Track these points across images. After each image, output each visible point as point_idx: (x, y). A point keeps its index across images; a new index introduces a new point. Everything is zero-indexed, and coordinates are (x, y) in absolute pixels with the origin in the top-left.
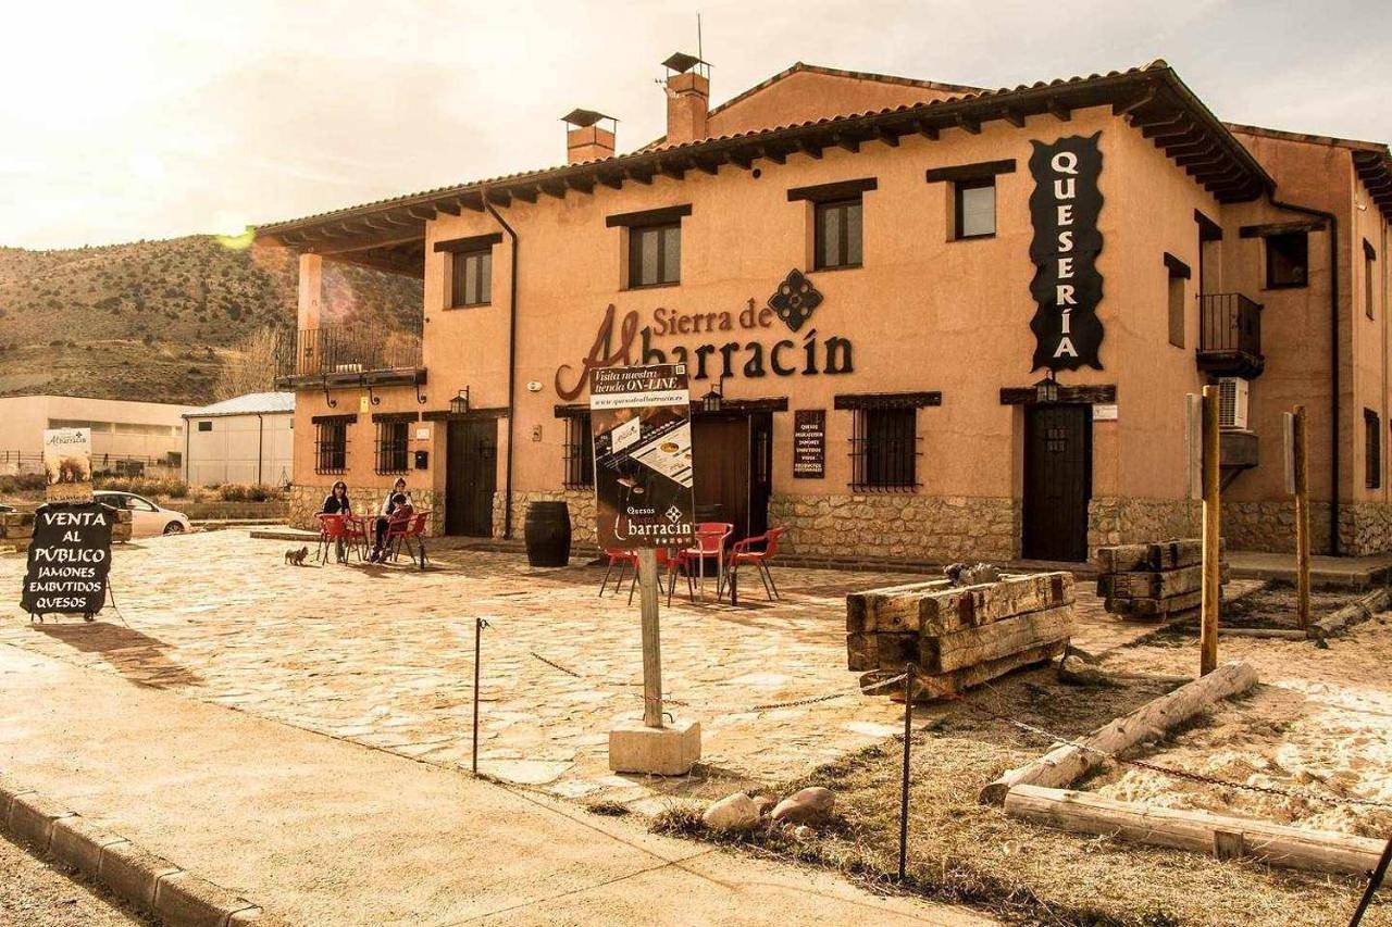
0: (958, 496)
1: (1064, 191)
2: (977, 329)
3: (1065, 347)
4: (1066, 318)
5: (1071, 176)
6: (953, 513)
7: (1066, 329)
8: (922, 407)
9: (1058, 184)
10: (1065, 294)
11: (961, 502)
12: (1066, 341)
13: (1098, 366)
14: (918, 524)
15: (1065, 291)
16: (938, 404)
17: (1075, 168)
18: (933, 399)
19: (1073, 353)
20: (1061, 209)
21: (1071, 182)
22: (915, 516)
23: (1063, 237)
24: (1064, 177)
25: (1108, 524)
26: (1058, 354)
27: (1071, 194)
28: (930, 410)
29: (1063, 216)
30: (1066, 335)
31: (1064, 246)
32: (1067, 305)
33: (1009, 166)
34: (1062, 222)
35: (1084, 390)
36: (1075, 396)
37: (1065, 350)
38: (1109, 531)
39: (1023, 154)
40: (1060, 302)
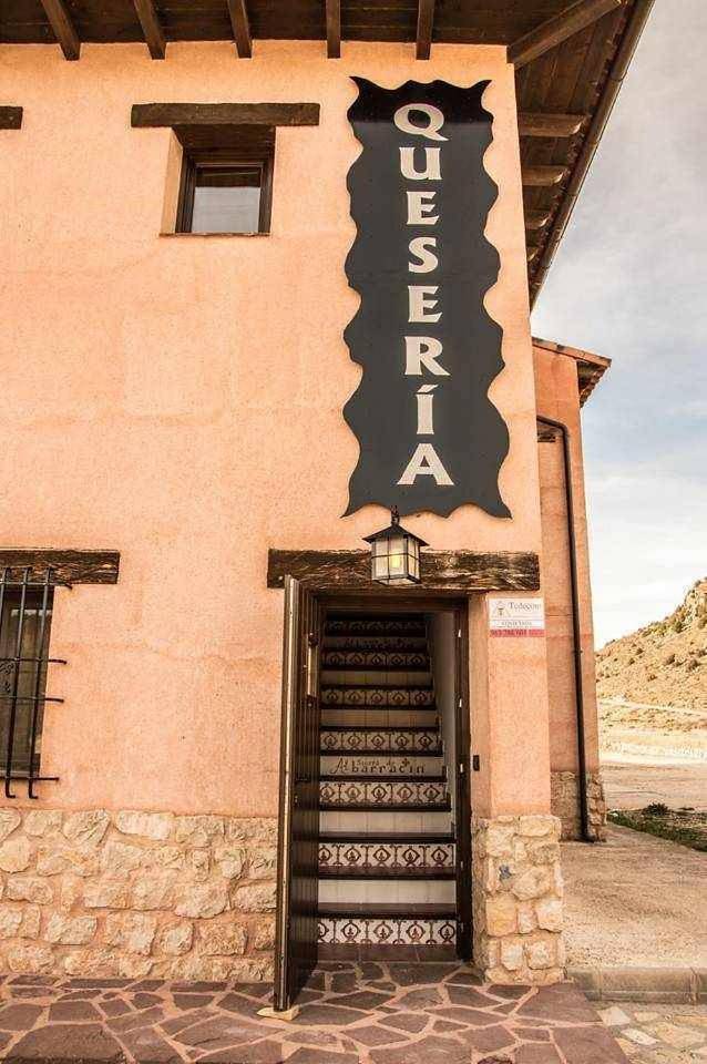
0: (148, 812)
1: (420, 164)
2: (218, 414)
3: (425, 463)
4: (425, 404)
5: (434, 144)
6: (135, 855)
7: (425, 425)
8: (68, 584)
9: (407, 154)
10: (421, 355)
11: (159, 828)
12: (425, 451)
13: (499, 511)
14: (42, 882)
15: (424, 348)
16: (111, 579)
17: (439, 132)
18: (98, 567)
19: (443, 479)
20: (414, 198)
21: (433, 155)
22: (33, 859)
23: (417, 246)
24: (420, 144)
25: (538, 879)
26: (407, 479)
27: (433, 172)
28: (87, 593)
29: (417, 208)
30: (426, 439)
31: (419, 262)
32: (427, 376)
33: (306, 115)
34: (414, 217)
35: (468, 561)
36: (449, 574)
37: (424, 471)
38: (537, 899)
39: (336, 98)
40: (412, 368)
